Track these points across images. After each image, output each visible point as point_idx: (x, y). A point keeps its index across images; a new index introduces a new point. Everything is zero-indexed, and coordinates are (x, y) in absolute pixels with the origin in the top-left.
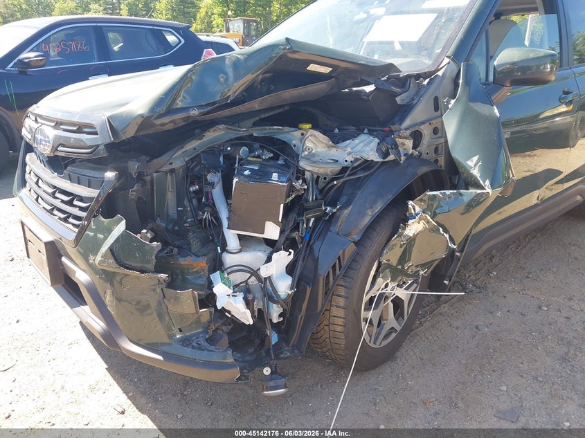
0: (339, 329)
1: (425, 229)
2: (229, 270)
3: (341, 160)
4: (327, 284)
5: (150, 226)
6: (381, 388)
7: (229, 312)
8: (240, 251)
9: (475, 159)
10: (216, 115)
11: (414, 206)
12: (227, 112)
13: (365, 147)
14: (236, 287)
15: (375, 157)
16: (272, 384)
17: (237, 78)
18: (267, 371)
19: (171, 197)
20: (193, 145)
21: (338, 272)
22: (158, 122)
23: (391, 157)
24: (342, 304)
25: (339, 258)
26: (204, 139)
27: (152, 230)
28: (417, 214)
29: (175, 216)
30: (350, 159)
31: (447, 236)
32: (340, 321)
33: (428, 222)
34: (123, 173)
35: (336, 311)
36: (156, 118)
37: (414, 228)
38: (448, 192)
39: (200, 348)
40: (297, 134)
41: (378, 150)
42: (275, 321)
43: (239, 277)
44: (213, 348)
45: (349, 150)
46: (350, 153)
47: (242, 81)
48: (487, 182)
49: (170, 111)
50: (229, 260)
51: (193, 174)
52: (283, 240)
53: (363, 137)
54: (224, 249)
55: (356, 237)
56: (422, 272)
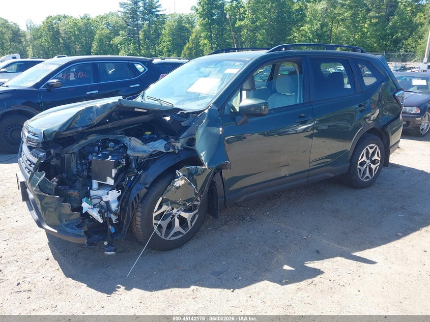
0: (139, 227)
1: (185, 183)
2: (92, 197)
3: (147, 150)
4: (133, 205)
5: (58, 176)
6: (166, 259)
7: (92, 216)
8: (98, 189)
9: (204, 153)
10: (90, 130)
11: (179, 173)
12: (96, 129)
13: (159, 146)
14: (95, 206)
15: (163, 150)
16: (107, 249)
17: (97, 115)
18: (106, 243)
19: (73, 164)
20: (83, 142)
21: (137, 201)
22: (64, 133)
23: (171, 150)
24: (139, 215)
25: (138, 195)
26: (88, 140)
27: (59, 178)
28: (180, 176)
29: (75, 173)
30: (151, 150)
31: (195, 187)
32: (139, 223)
33: (186, 180)
34: (48, 154)
35: (138, 219)
36: (63, 132)
37: (179, 183)
38: (193, 167)
39: (72, 228)
40: (128, 138)
41: (165, 147)
42: (114, 222)
43: (96, 201)
44: (77, 229)
45: (151, 146)
46: (151, 148)
47: (99, 117)
48: (207, 164)
49: (68, 129)
50: (92, 193)
51: (83, 155)
52: (115, 185)
53: (160, 141)
54: (91, 188)
55: (148, 186)
56: (188, 204)
